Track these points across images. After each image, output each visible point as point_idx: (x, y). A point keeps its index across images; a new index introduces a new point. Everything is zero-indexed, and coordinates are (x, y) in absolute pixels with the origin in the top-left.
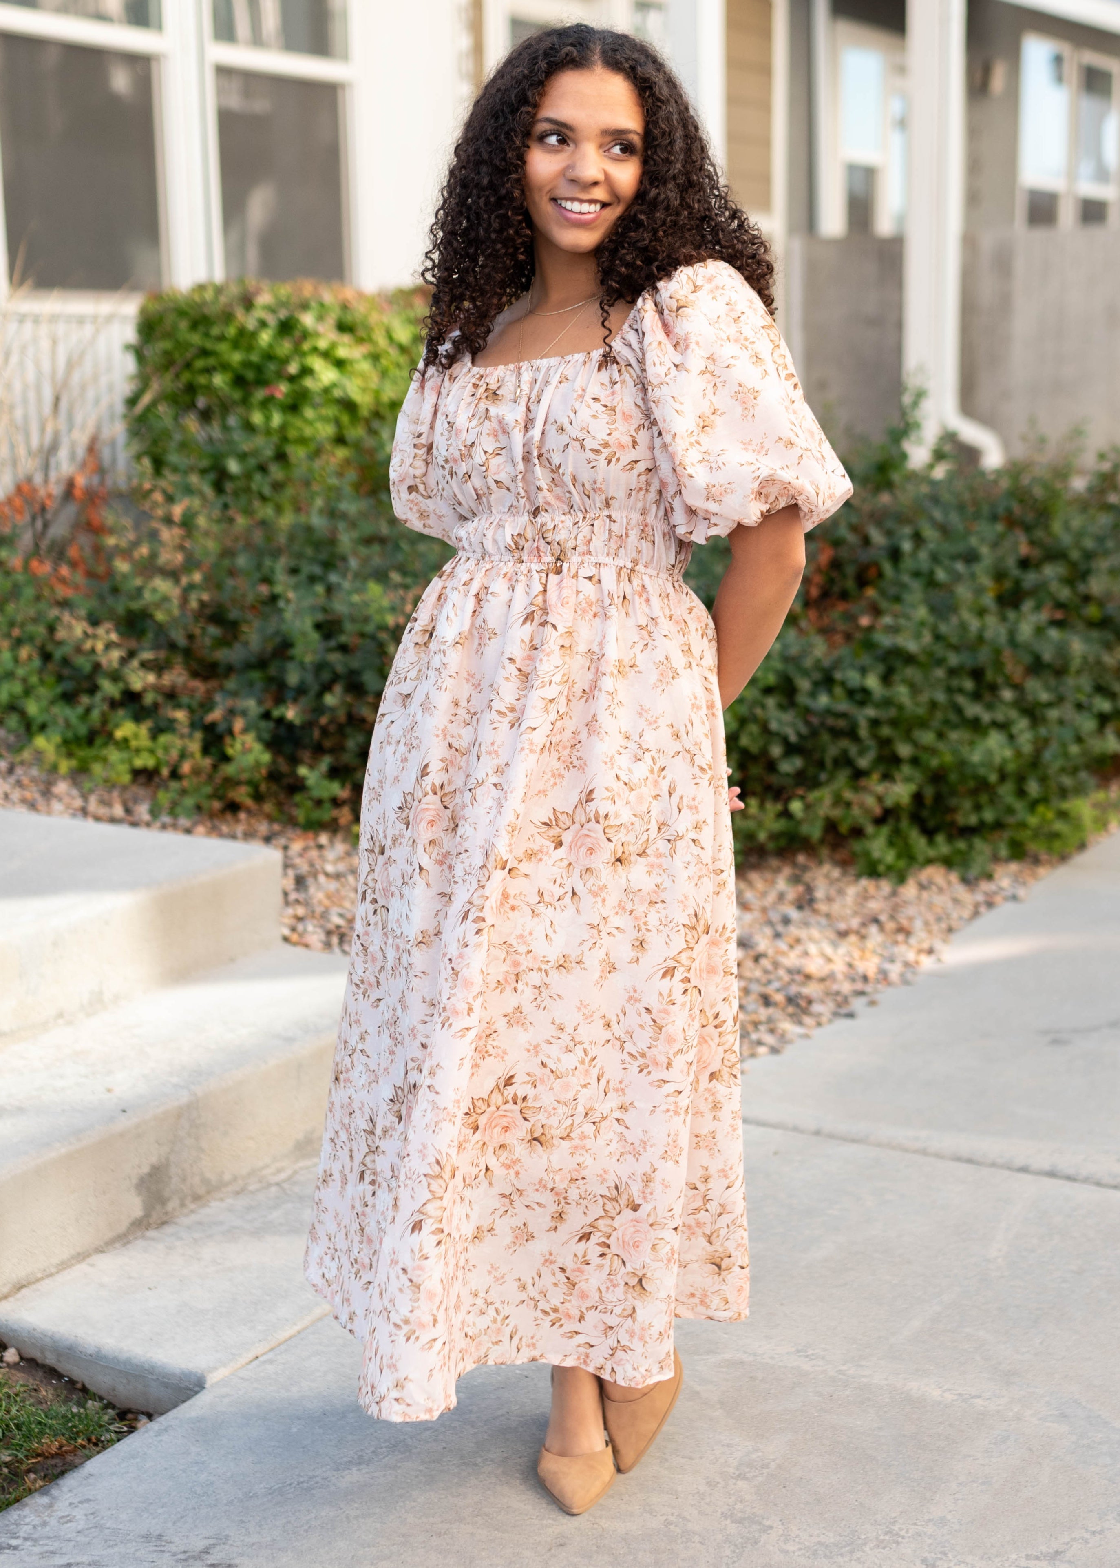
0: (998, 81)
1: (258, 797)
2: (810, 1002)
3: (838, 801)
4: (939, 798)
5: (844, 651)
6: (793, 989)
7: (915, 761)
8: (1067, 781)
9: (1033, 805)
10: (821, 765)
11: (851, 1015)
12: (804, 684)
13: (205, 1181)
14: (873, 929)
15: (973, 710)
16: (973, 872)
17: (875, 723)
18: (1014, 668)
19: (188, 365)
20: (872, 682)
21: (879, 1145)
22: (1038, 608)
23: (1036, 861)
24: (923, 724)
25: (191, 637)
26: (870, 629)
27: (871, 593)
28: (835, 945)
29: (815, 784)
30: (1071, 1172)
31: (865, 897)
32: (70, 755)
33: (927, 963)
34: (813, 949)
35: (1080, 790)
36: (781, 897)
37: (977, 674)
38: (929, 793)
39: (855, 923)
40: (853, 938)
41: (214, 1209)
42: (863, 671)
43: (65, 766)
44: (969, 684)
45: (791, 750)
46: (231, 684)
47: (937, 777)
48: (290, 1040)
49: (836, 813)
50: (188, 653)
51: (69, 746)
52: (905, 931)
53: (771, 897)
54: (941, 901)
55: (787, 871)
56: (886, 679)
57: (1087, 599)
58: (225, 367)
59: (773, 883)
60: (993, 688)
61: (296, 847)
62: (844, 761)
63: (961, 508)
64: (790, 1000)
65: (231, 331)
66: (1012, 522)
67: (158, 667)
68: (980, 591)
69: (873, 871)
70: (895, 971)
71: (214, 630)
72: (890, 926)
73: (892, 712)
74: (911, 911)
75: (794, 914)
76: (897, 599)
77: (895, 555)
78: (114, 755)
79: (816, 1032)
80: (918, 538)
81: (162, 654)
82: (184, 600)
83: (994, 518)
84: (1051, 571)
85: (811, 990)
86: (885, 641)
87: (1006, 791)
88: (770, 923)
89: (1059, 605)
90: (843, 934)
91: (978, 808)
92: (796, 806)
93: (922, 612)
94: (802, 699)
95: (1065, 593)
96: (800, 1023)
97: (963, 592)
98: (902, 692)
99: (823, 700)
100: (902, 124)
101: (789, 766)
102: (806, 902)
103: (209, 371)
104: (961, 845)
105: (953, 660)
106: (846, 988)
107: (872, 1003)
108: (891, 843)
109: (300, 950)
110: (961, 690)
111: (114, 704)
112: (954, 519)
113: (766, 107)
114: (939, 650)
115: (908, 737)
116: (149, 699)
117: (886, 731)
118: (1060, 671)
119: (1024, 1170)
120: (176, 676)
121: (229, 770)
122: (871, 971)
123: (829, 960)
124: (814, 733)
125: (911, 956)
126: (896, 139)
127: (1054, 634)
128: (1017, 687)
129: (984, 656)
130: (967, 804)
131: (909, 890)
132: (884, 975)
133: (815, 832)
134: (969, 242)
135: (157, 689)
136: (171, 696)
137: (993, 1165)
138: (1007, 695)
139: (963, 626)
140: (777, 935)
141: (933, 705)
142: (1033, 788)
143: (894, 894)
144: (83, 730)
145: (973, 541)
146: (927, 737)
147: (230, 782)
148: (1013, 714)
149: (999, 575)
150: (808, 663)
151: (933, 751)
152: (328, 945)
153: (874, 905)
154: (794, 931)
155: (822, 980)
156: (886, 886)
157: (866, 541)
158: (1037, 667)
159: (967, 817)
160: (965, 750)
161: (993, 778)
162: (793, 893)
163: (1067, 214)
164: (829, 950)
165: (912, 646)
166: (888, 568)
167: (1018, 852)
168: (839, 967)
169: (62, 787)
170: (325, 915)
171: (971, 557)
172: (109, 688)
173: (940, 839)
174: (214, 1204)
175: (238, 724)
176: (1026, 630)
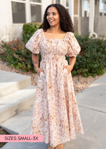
0: (97, 3)
1: (30, 70)
2: (78, 90)
3: (81, 70)
4: (91, 70)
5: (82, 57)
6: (77, 89)
7: (89, 67)
8: (102, 68)
9: (99, 70)
10: (80, 67)
11: (82, 92)
12: (79, 60)
13: (22, 110)
14: (84, 83)
15: (94, 62)
16: (94, 77)
17: (85, 63)
18: (98, 58)
19: (27, 30)
20: (85, 60)
21: (84, 107)
22: (100, 52)
23: (99, 75)
24: (89, 63)
25: (25, 55)
26: (85, 54)
27: (85, 51)
28: (81, 84)
29: (80, 69)
30: (102, 111)
31: (84, 79)
32: (14, 66)
33: (89, 86)
34: (79, 85)
35: (104, 69)
36: (76, 79)
37: (94, 58)
38: (90, 69)
39: (83, 82)
40: (83, 84)
41: (22, 113)
42: (84, 59)
43: (14, 67)
44: (94, 59)
45: (77, 66)
46: (28, 60)
47: (91, 68)
48: (30, 96)
49: (81, 72)
50: (25, 57)
51: (14, 65)
52: (87, 83)
53: (75, 80)
54: (91, 80)
55: (77, 77)
56: (86, 59)
57: (104, 51)
58: (30, 30)
59: (76, 78)
60: (96, 60)
61: (33, 75)
62: (82, 67)
63: (93, 43)
64: (77, 90)
65: (30, 27)
66: (98, 44)
67: (22, 58)
68: (95, 51)
69: (85, 77)
70: (86, 87)
71: (27, 55)
72: (86, 82)
73: (87, 62)
74: (88, 81)
75: (77, 81)
76: (87, 51)
77: (87, 47)
78: (18, 66)
79: (79, 94)
80: (89, 46)
81: (22, 57)
82: (24, 52)
83: (96, 44)
84: (101, 49)
85: (79, 89)
86: (86, 56)
87: (97, 69)
88: (75, 82)
89: (102, 52)
90: (82, 83)
91: (94, 71)
92: (78, 71)
93: (90, 53)
94: (79, 61)
95: (102, 51)
96: (77, 93)
97: (93, 51)
98: (88, 61)
99: (80, 61)
100: (89, 7)
101: (77, 67)
102: (78, 80)
103: (29, 31)
104: (93, 74)
105: (92, 57)
106: (82, 89)
107: (84, 91)
108: (86, 74)
109: (32, 86)
110: (93, 60)
111: (18, 62)
112: (93, 44)
113: (77, 6)
114: (91, 57)
115: (88, 64)
116: (21, 61)
117: (86, 64)
118: (102, 58)
119: (98, 111)
120: (24, 59)
121: (28, 68)
122: (84, 87)
123: (80, 86)
124: (80, 64)
125: (88, 85)
126: (89, 8)
127: (102, 55)
128: (98, 60)
129: (95, 57)
130: (93, 70)
131: (88, 78)
132: (85, 87)
133: (79, 73)
134: (95, 17)
135: (22, 60)
136: (23, 61)
137: (95, 110)
138: (97, 60)
139: (93, 54)
140: (76, 84)
141: (90, 62)
142: (99, 69)
143: (87, 79)
144: (15, 64)
145: (94, 46)
146: (90, 65)
147: (28, 69)
148: (98, 62)
149: (97, 49)
150: (79, 58)
151: (90, 66)
152: (35, 85)
153: (85, 80)
154: (77, 83)
155: (80, 88)
156: (86, 78)
157: (85, 46)
158: (100, 58)
159: (93, 71)
160: (93, 66)
161: (96, 68)
162: (77, 79)
163: (103, 15)
164: (80, 85)
165: (89, 56)
166: (87, 49)
167: (98, 74)
168: (81, 87)
169: (14, 69)
170: (35, 82)
171: (94, 48)
172: (18, 60)
173: (91, 73)
174: (23, 112)
175: (28, 64)
176: (99, 55)
